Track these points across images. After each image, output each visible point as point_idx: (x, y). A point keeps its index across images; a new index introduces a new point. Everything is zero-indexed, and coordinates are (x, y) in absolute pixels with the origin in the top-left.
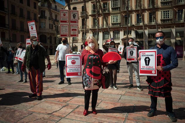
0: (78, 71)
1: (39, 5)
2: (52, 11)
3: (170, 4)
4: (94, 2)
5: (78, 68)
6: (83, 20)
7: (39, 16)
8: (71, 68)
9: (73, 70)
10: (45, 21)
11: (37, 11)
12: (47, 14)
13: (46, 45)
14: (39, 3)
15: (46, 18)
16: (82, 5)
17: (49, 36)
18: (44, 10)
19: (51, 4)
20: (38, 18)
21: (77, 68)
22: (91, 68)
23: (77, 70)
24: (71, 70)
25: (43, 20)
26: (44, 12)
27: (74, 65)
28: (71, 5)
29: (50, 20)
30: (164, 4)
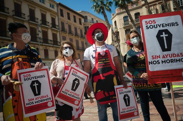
28: (130, 12)
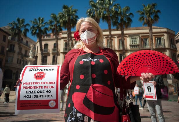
0: (48, 96)
1: (9, 38)
2: (23, 46)
3: (138, 47)
4: (66, 40)
5: (49, 89)
6: (54, 57)
7: (7, 49)
8: (33, 90)
9: (36, 94)
10: (13, 55)
11: (6, 44)
12: (16, 49)
13: (11, 81)
14: (9, 37)
15: (15, 52)
16: (54, 42)
17: (15, 72)
18: (14, 44)
19: (22, 39)
20: (5, 51)
21: (47, 87)
22: (86, 91)
23: (48, 94)
24: (32, 95)
25: (11, 54)
26: (14, 46)
27: (40, 81)
29: (19, 55)
30: (132, 47)
